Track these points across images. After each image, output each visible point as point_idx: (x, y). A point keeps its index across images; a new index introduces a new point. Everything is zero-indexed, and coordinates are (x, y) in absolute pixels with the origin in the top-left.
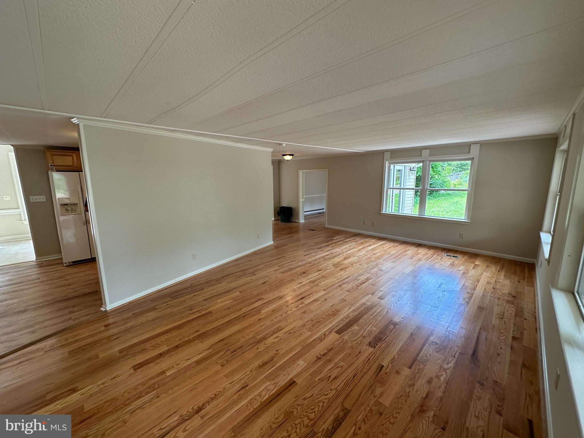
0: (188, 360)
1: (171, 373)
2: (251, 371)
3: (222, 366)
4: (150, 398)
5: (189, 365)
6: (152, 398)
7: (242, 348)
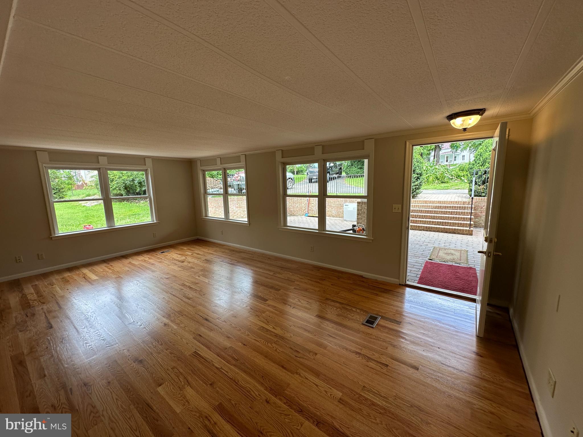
0: (317, 386)
1: (338, 392)
2: (315, 335)
3: (316, 354)
4: (368, 393)
5: (324, 381)
6: (368, 391)
7: (292, 347)
